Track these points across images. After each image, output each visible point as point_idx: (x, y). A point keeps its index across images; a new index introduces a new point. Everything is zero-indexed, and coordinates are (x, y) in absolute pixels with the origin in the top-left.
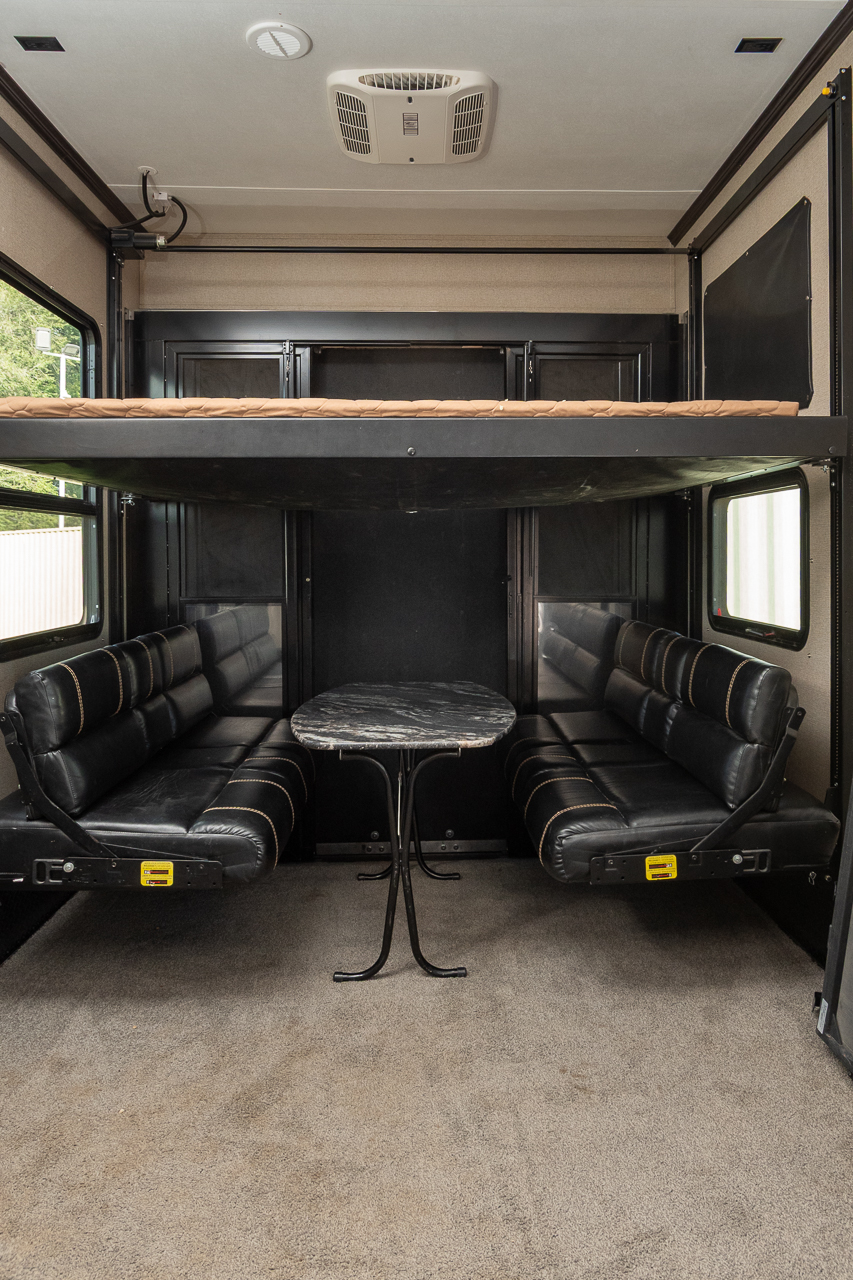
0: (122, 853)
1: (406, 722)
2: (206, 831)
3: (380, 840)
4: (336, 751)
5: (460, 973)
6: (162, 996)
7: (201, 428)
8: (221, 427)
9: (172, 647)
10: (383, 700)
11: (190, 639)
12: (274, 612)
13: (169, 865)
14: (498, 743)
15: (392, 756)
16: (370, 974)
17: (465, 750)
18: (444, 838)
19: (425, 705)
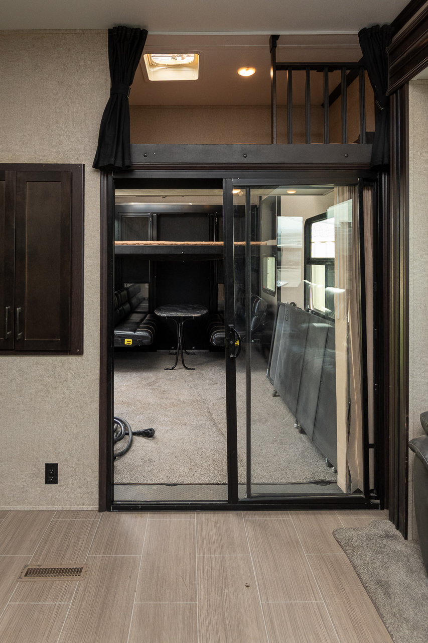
0: (121, 337)
1: (181, 312)
2: (137, 333)
3: (174, 349)
4: (166, 317)
5: (194, 369)
6: (127, 371)
7: (139, 247)
8: (143, 248)
9: (122, 293)
10: (176, 308)
11: (125, 292)
12: (147, 286)
13: (131, 340)
14: (201, 316)
15: (179, 319)
16: (172, 369)
17: (194, 317)
18: (192, 349)
19: (186, 309)
